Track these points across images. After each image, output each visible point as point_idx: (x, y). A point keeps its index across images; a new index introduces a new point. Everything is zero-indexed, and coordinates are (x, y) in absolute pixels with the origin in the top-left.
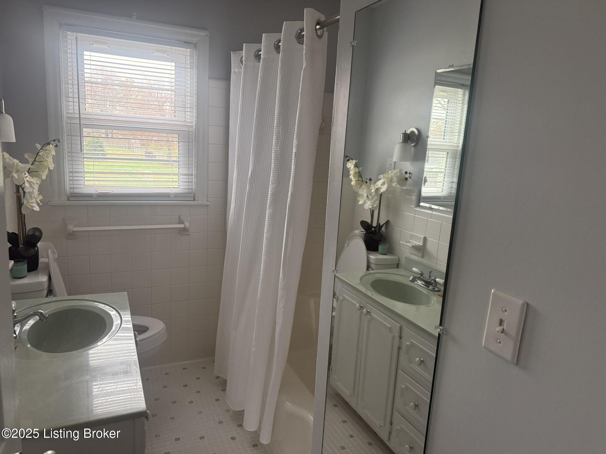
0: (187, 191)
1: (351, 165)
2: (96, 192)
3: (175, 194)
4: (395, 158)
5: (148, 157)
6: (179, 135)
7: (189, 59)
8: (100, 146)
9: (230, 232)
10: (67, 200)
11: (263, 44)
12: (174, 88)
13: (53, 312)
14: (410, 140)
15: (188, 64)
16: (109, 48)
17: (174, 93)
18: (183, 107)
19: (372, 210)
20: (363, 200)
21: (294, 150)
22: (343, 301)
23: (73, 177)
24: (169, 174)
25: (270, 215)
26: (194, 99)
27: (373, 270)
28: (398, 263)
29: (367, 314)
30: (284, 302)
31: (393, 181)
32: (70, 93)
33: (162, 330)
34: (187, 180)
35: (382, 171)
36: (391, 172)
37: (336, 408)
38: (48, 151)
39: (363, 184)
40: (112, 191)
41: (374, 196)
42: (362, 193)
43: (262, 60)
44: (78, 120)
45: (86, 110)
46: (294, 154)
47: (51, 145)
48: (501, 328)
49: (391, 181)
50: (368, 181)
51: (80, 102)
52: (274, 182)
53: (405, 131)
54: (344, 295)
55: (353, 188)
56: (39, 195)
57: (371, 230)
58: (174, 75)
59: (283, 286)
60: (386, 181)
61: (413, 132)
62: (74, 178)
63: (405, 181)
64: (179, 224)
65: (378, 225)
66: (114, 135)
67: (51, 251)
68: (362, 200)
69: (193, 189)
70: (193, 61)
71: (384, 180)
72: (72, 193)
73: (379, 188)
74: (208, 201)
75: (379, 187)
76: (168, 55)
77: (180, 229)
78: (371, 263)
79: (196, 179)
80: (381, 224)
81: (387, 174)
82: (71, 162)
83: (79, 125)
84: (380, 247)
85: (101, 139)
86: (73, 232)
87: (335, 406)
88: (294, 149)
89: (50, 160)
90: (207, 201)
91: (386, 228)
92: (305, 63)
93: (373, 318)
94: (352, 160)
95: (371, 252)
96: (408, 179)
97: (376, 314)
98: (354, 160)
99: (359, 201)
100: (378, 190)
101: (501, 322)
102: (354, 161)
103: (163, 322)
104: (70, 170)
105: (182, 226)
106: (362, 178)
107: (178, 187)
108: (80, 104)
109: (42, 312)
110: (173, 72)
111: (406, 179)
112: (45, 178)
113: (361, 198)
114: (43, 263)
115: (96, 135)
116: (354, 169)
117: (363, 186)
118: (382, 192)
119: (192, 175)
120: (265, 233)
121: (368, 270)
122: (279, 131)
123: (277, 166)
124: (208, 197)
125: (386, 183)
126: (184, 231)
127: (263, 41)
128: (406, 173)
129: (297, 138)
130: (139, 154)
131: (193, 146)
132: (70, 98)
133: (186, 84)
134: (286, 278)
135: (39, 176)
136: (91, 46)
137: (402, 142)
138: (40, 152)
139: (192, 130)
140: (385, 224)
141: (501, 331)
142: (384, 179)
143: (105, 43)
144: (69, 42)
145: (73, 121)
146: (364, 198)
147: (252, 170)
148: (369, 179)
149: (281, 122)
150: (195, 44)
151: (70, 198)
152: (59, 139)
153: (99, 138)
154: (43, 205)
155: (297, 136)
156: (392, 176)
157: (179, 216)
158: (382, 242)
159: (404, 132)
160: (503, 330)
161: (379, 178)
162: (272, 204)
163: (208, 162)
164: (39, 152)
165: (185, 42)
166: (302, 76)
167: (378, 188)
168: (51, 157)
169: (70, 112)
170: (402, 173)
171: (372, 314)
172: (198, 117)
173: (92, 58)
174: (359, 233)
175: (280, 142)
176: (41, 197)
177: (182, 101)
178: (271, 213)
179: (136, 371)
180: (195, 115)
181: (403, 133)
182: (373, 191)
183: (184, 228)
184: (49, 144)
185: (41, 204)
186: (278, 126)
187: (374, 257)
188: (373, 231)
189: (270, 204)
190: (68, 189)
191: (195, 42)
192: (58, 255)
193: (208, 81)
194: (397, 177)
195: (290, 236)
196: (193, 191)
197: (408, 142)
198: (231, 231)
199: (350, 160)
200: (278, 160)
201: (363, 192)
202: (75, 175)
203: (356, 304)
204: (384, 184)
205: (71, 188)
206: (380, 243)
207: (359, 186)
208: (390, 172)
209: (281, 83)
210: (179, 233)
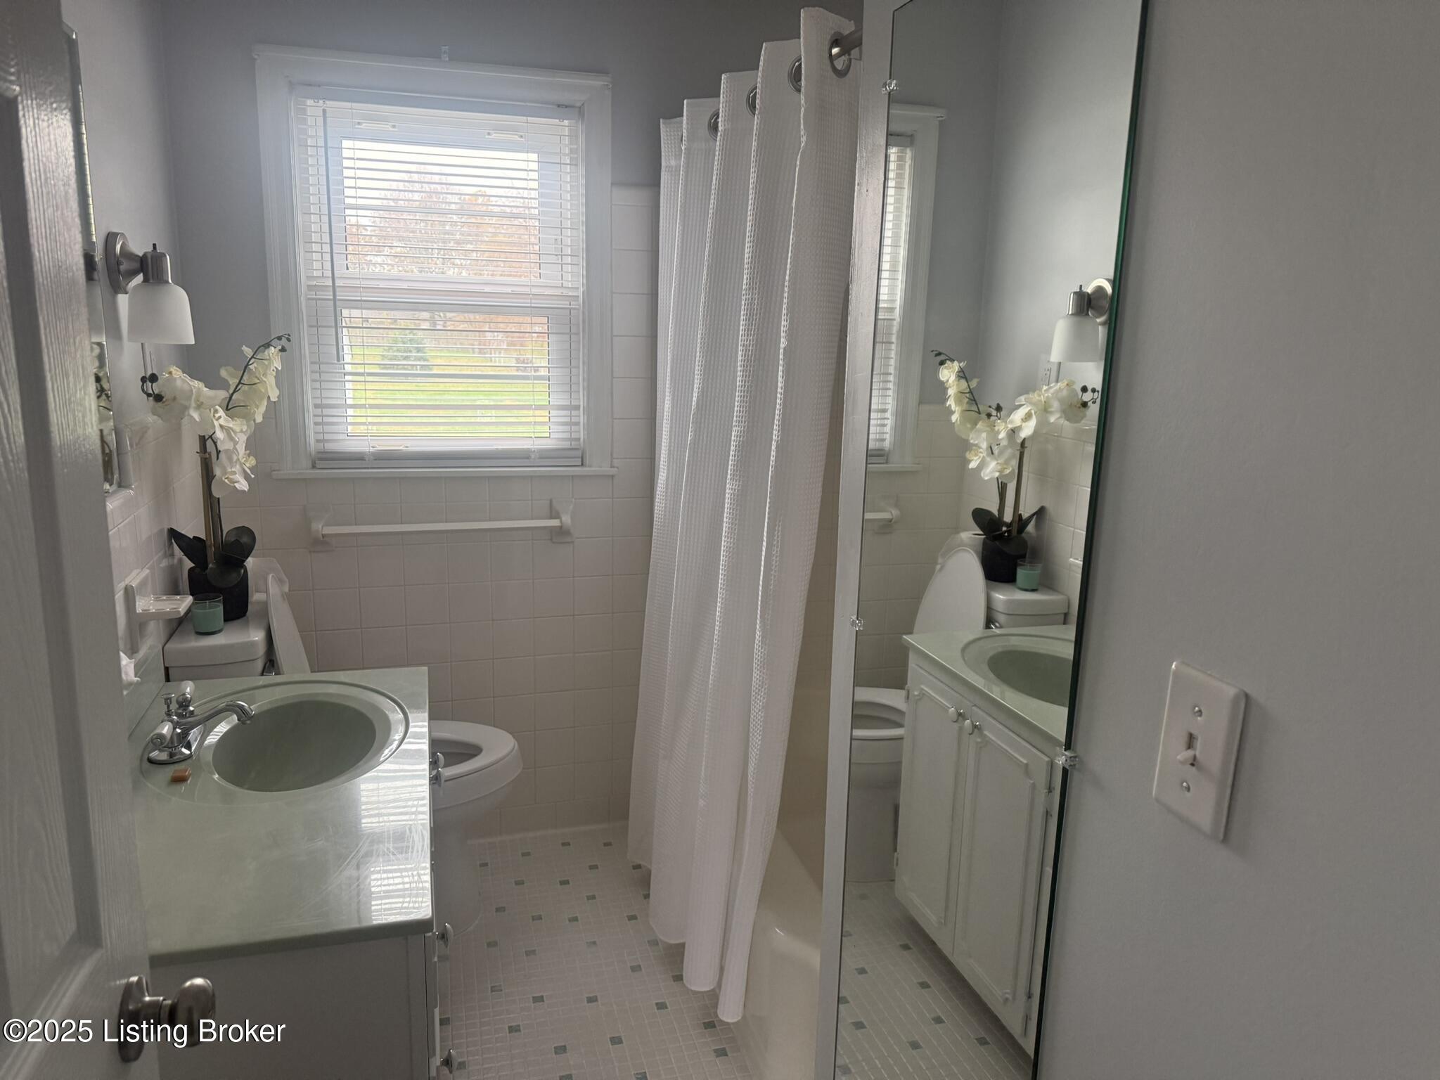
0: (566, 445)
1: (948, 374)
2: (372, 449)
3: (541, 451)
4: (1056, 356)
5: (521, 370)
6: (548, 318)
7: (567, 143)
8: (418, 350)
9: (658, 537)
10: (311, 466)
11: (723, 97)
12: (536, 212)
13: (269, 707)
14: (1092, 308)
15: (565, 155)
16: (393, 129)
17: (537, 224)
18: (556, 253)
19: (1002, 482)
20: (980, 457)
21: (783, 343)
22: (920, 699)
23: (323, 416)
24: (528, 407)
25: (734, 495)
26: (581, 234)
27: (1001, 627)
28: (1066, 611)
29: (973, 731)
30: (766, 696)
31: (1052, 410)
32: (313, 234)
33: (508, 755)
34: (567, 420)
35: (1028, 387)
36: (1047, 387)
37: (905, 953)
38: (266, 362)
39: (980, 419)
40: (407, 447)
41: (1006, 447)
42: (976, 442)
43: (721, 135)
44: (329, 291)
45: (347, 269)
46: (781, 351)
47: (273, 348)
48: (1190, 753)
49: (1045, 409)
50: (994, 413)
51: (334, 251)
52: (742, 418)
53: (1081, 286)
54: (922, 686)
55: (956, 429)
56: (249, 455)
57: (999, 531)
58: (537, 182)
59: (762, 660)
60: (1033, 412)
61: (1100, 290)
62: (326, 420)
63: (1082, 409)
64: (551, 518)
65: (1017, 519)
66: (449, 323)
67: (273, 576)
68: (975, 458)
69: (579, 439)
70: (575, 147)
71: (1029, 408)
72: (319, 453)
73: (1017, 427)
74: (614, 467)
75: (1018, 425)
76: (521, 137)
77: (551, 529)
78: (998, 612)
79: (586, 417)
80: (1025, 515)
81: (1036, 395)
82: (317, 385)
83: (331, 303)
84: (1021, 573)
85: (420, 333)
86: (324, 536)
87: (906, 947)
88: (783, 340)
89: (270, 380)
90: (611, 467)
91: (1038, 526)
92: (805, 137)
93: (987, 742)
94: (952, 360)
95: (996, 583)
96: (1090, 404)
97: (995, 733)
98: (956, 362)
99: (969, 461)
100: (1014, 432)
101: (1191, 741)
102: (956, 366)
103: (514, 737)
104: (318, 402)
105: (555, 523)
106: (977, 404)
107: (547, 435)
108: (334, 255)
109: (243, 706)
110: (535, 175)
111: (1085, 405)
112: (262, 419)
113: (973, 452)
114: (258, 602)
115: (409, 324)
116: (956, 383)
117: (979, 425)
118: (1024, 439)
119: (577, 408)
120: (723, 538)
121: (988, 626)
122: (752, 299)
123: (748, 382)
124: (612, 458)
125: (1034, 417)
126: (560, 534)
127: (722, 92)
128: (1084, 389)
129: (787, 315)
130: (502, 364)
131: (579, 342)
132: (313, 244)
133: (563, 202)
134: (768, 641)
135: (248, 417)
136: (357, 126)
137: (1072, 314)
138: (250, 363)
139: (577, 307)
140: (1035, 517)
141: (1190, 762)
142: (1027, 406)
143: (385, 120)
144: (310, 121)
145: (321, 295)
146: (980, 452)
147: (698, 392)
148: (994, 406)
149: (757, 278)
150: (580, 108)
151: (317, 462)
152: (289, 335)
153: (415, 331)
154: (259, 477)
155: (787, 310)
156: (1047, 397)
157: (548, 502)
158: (1027, 559)
159: (1078, 290)
160: (1195, 758)
161: (1017, 404)
162: (737, 471)
163: (613, 377)
164: (248, 365)
165: (559, 106)
166: (797, 169)
167: (1015, 428)
168: (273, 375)
169: (315, 275)
170: (1074, 391)
171: (986, 733)
172: (588, 277)
173: (359, 154)
174: (971, 537)
175: (755, 324)
176: (252, 461)
177: (556, 240)
178: (735, 490)
179: (422, 835)
180: (582, 271)
181: (1075, 293)
182: (1002, 435)
183: (561, 527)
184: (268, 345)
185: (253, 476)
186: (750, 288)
187: (1004, 598)
188: (1005, 532)
189: (734, 470)
190: (312, 442)
191: (578, 104)
192: (289, 588)
193: (611, 191)
194: (1061, 401)
195: (775, 543)
196: (580, 445)
197: (1087, 314)
198: (659, 535)
199: (947, 361)
200: (751, 366)
201: (980, 439)
202: (326, 411)
203: (949, 708)
204: (1028, 417)
205: (318, 441)
206: (1021, 563)
207: (969, 426)
208: (1045, 388)
209: (756, 188)
210: (551, 539)
